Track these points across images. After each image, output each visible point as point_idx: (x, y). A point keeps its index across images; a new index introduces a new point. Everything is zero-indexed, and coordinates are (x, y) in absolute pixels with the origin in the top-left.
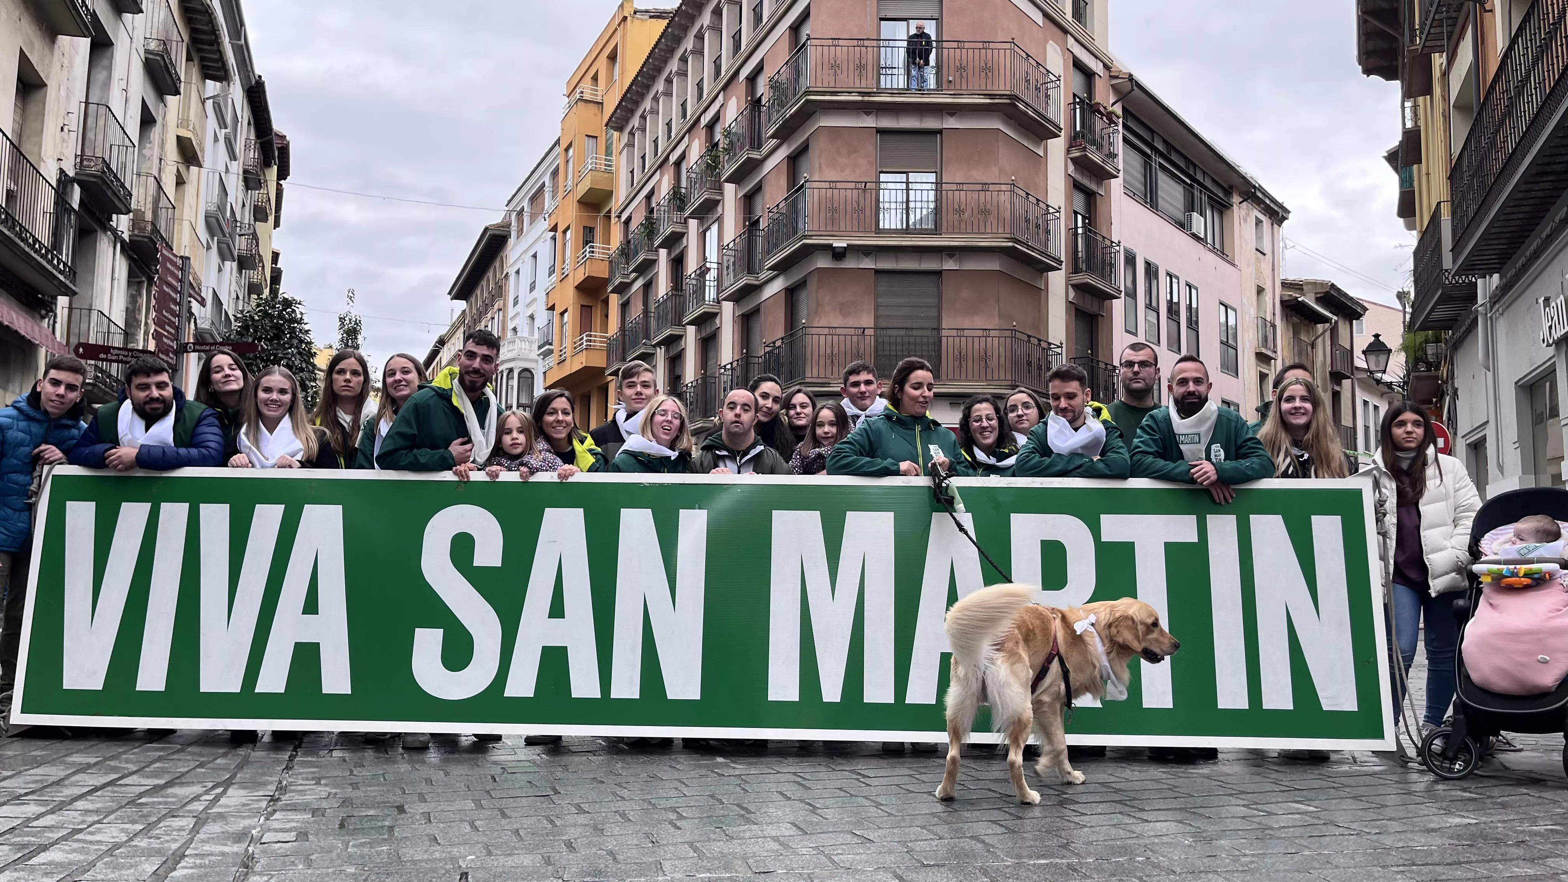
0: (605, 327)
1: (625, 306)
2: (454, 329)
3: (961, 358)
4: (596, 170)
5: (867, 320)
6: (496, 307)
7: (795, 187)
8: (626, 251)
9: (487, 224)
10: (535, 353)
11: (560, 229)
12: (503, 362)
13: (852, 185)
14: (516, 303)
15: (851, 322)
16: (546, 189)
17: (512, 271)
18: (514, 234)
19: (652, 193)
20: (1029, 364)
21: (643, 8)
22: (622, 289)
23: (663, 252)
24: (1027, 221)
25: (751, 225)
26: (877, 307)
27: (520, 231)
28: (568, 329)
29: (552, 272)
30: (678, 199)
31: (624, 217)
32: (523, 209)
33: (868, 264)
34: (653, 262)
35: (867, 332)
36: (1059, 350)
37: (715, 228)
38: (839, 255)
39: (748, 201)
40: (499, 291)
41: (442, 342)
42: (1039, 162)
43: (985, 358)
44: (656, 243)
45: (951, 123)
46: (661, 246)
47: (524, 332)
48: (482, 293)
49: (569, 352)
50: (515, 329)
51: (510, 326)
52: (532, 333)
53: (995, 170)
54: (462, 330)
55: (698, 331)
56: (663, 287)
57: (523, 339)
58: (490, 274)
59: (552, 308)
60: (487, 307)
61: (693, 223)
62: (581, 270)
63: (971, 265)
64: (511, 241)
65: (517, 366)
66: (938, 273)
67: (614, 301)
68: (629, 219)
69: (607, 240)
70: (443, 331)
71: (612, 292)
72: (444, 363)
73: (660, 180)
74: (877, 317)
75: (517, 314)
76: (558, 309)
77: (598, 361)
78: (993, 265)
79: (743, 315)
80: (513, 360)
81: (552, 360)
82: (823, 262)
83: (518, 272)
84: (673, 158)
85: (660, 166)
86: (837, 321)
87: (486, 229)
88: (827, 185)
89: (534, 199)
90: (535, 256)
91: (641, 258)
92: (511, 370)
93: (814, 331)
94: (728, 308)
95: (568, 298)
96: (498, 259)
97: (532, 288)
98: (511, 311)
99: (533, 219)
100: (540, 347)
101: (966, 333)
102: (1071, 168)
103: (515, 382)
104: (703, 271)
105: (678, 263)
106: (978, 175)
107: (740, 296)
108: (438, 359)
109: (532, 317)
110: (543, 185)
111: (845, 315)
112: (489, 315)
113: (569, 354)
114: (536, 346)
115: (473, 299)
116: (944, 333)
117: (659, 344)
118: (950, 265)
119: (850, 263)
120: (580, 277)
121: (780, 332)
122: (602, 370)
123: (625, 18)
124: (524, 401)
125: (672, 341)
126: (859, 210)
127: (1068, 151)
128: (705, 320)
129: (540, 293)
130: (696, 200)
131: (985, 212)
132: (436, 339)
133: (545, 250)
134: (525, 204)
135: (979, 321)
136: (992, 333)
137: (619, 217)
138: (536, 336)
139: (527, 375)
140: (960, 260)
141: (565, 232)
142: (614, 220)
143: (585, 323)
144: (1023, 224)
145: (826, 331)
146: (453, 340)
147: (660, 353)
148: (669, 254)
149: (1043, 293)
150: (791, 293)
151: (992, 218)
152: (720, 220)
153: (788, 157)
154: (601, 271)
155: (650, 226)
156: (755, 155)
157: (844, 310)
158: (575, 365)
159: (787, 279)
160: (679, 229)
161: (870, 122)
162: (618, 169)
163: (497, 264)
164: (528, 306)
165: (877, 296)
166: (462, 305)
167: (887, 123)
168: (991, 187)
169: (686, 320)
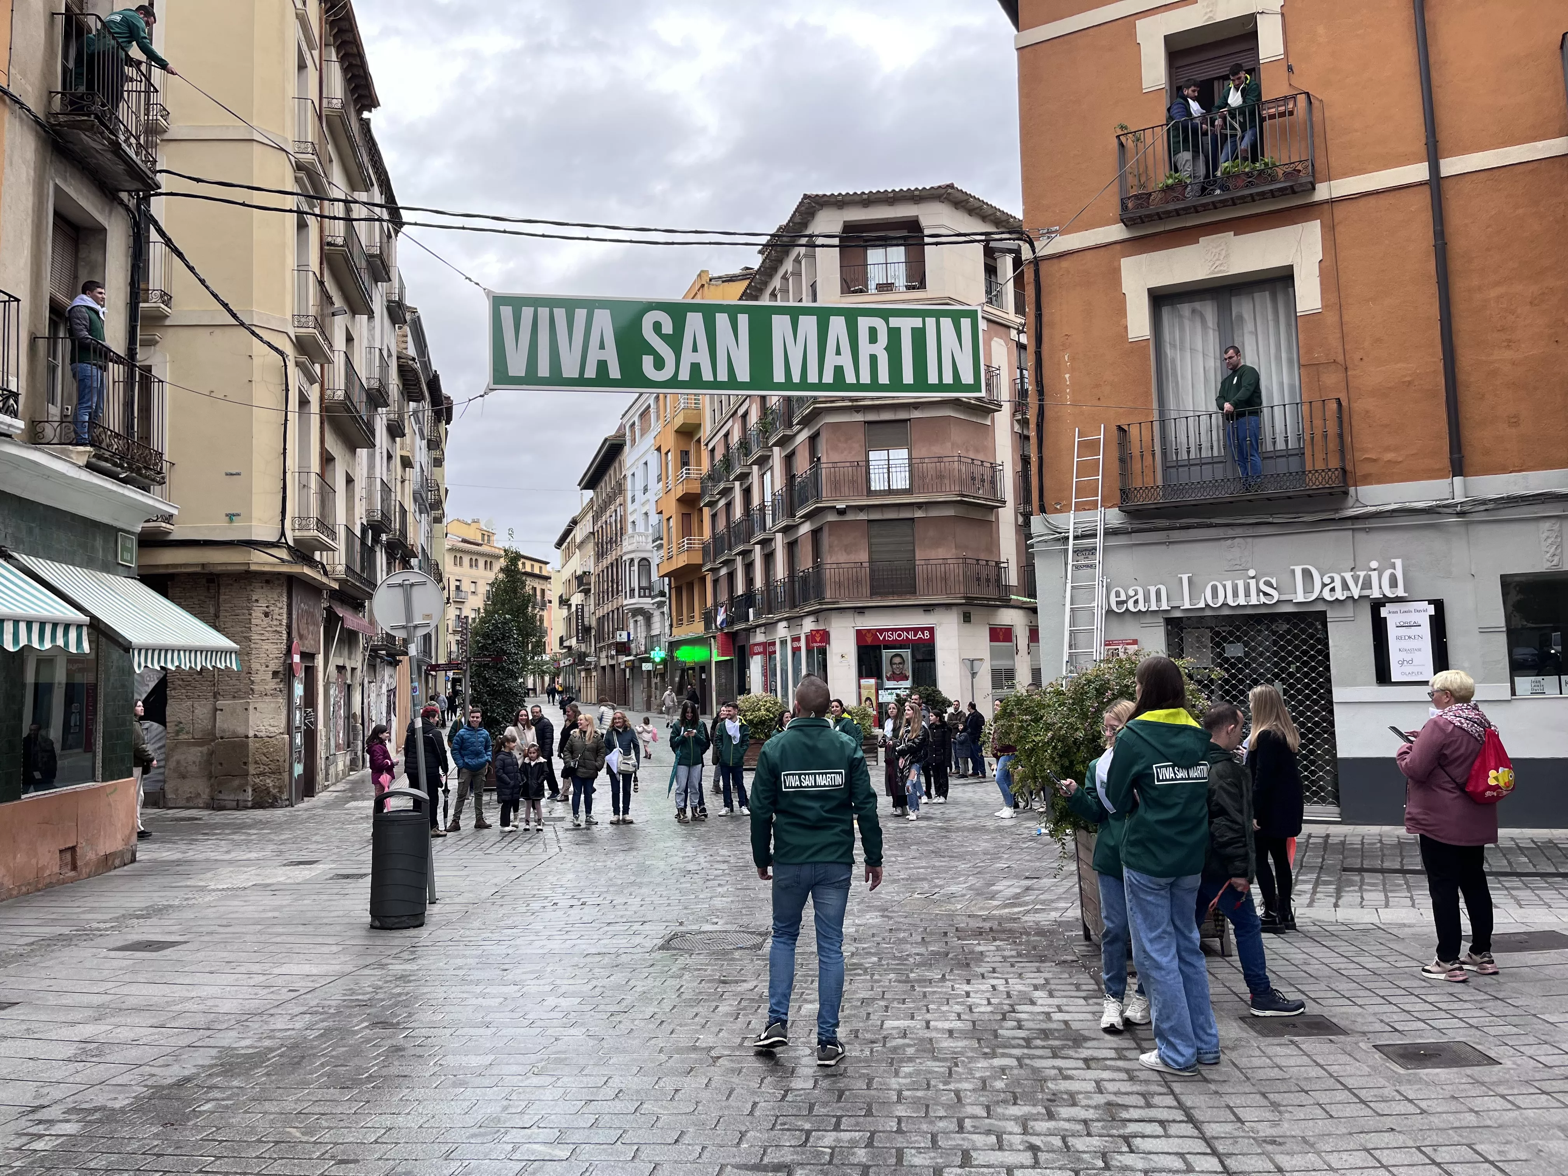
0: (701, 534)
1: (714, 516)
2: (584, 513)
3: (929, 580)
4: (688, 408)
5: (864, 556)
6: (618, 502)
7: (814, 460)
8: (713, 477)
9: (606, 436)
10: (650, 546)
11: (664, 451)
12: (626, 553)
13: (848, 464)
14: (633, 501)
15: (854, 558)
16: (652, 410)
17: (629, 474)
18: (628, 443)
19: (726, 435)
20: (978, 579)
21: (716, 275)
22: (711, 504)
23: (737, 484)
24: (973, 479)
25: (790, 477)
26: (870, 545)
27: (633, 441)
28: (673, 530)
29: (659, 480)
30: (745, 446)
31: (710, 447)
32: (634, 424)
33: (863, 516)
34: (731, 489)
35: (864, 565)
36: (1005, 565)
37: (769, 473)
38: (842, 512)
39: (789, 459)
40: (619, 489)
41: (575, 522)
42: (988, 431)
43: (945, 579)
44: (731, 478)
45: (916, 414)
46: (735, 479)
47: (640, 528)
48: (607, 484)
49: (674, 549)
50: (634, 522)
51: (630, 519)
52: (647, 529)
53: (949, 445)
54: (590, 514)
55: (762, 549)
56: (738, 512)
57: (640, 534)
58: (612, 471)
59: (661, 513)
60: (611, 499)
61: (755, 468)
62: (680, 487)
63: (934, 513)
64: (627, 449)
65: (637, 556)
66: (913, 519)
67: (707, 512)
68: (713, 450)
69: (699, 463)
70: (576, 512)
71: (705, 505)
72: (578, 540)
73: (732, 426)
74: (870, 553)
75: (635, 510)
76: (665, 516)
77: (697, 559)
78: (950, 512)
79: (788, 543)
80: (633, 551)
81: (663, 552)
82: (832, 518)
83: (633, 475)
84: (741, 412)
85: (732, 415)
86: (842, 557)
87: (606, 440)
88: (830, 465)
89: (642, 415)
90: (646, 463)
91: (722, 486)
92: (632, 560)
93: (828, 566)
94: (779, 536)
95: (672, 508)
96: (617, 462)
97: (646, 490)
98: (630, 508)
99: (643, 432)
100: (654, 541)
101: (931, 562)
102: (1017, 428)
103: (636, 568)
104: (763, 507)
105: (747, 492)
106: (937, 450)
107: (786, 530)
108: (572, 535)
109: (646, 514)
110: (649, 406)
111: (848, 554)
112: (613, 507)
113: (674, 553)
114: (650, 539)
115: (599, 490)
116: (917, 563)
117: (738, 554)
118: (919, 514)
119: (850, 517)
120: (680, 494)
121: (810, 564)
122: (700, 566)
123: (703, 286)
124: (644, 584)
125: (745, 553)
126: (853, 482)
127: (1014, 415)
128: (765, 543)
129: (652, 496)
130: (756, 453)
131: (940, 477)
132: (570, 519)
133: (653, 459)
134: (636, 418)
135: (941, 553)
136: (949, 561)
137: (707, 445)
138: (651, 530)
139: (645, 564)
140: (926, 510)
141: (667, 454)
142: (703, 447)
143: (686, 530)
144: (970, 481)
145: (835, 566)
146: (584, 522)
147: (739, 559)
148: (741, 485)
149: (994, 525)
150: (816, 533)
151: (947, 481)
152: (771, 468)
153: (809, 437)
154: (696, 488)
155: (727, 462)
156: (789, 432)
157: (847, 549)
158: (681, 561)
159: (812, 524)
160: (746, 470)
161: (859, 417)
162: (704, 407)
163: (617, 464)
164: (643, 504)
165: (869, 537)
166: (590, 493)
167: (872, 417)
168: (945, 459)
169: (753, 541)
